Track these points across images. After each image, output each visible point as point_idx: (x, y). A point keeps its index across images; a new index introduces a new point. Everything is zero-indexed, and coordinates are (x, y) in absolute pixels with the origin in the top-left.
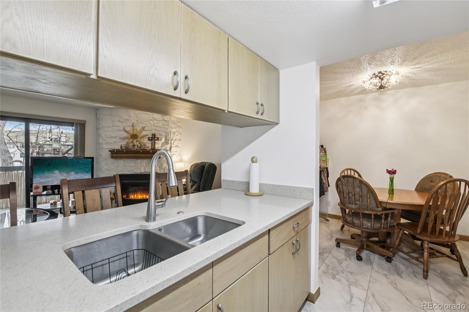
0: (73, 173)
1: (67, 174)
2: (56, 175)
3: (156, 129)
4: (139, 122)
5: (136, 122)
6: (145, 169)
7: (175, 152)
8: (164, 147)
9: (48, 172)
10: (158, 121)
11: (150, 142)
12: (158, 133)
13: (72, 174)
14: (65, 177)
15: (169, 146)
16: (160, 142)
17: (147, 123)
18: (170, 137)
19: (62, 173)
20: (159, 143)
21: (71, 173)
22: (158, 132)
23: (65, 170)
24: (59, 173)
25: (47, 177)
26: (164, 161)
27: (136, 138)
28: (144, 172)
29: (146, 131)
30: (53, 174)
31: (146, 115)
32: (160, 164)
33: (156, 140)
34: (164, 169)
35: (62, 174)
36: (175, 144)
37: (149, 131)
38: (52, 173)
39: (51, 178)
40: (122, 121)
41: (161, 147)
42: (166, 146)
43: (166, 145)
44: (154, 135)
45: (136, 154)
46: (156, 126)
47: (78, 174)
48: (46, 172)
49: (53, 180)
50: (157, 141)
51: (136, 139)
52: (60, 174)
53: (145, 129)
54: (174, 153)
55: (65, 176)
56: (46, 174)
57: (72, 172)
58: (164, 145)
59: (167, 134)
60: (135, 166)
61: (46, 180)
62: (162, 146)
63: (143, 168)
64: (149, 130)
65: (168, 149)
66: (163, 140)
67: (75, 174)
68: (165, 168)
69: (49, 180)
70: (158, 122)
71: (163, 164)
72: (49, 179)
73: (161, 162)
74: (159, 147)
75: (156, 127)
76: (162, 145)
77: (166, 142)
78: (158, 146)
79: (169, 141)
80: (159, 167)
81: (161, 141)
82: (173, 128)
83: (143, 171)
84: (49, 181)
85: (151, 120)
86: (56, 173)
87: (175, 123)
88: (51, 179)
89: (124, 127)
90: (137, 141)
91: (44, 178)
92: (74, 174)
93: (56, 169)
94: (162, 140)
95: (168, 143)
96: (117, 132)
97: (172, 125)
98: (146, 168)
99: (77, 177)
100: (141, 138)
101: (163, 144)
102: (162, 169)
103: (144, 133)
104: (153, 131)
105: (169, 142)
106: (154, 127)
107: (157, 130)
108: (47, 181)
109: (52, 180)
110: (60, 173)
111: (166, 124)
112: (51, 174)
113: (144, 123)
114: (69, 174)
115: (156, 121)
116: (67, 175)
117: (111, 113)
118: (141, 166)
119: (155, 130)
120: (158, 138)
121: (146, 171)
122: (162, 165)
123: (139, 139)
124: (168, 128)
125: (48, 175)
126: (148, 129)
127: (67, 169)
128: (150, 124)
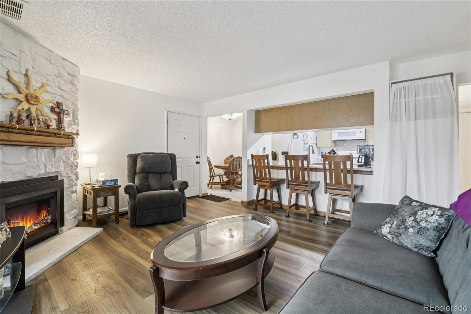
3: (61, 94)
4: (36, 71)
5: (32, 68)
6: (45, 166)
10: (65, 81)
12: (65, 102)
22: (64, 100)
26: (71, 153)
27: (37, 103)
28: (44, 174)
29: (47, 94)
37: (52, 95)
41: (68, 128)
42: (73, 128)
43: (74, 126)
44: (59, 104)
46: (62, 90)
50: (66, 116)
51: (37, 105)
59: (76, 108)
60: (26, 162)
62: (69, 125)
63: (43, 165)
64: (52, 93)
66: (71, 116)
68: (72, 163)
70: (65, 84)
73: (67, 154)
75: (62, 92)
77: (74, 121)
80: (64, 162)
81: (69, 118)
83: (43, 172)
85: (56, 75)
89: (8, 72)
90: (37, 109)
95: (76, 122)
98: (48, 166)
103: (44, 96)
104: (57, 97)
106: (58, 89)
107: (62, 97)
111: (74, 90)
113: (45, 77)
115: (62, 80)
119: (60, 96)
120: (65, 111)
123: (40, 106)
126: (51, 91)
128: (54, 82)
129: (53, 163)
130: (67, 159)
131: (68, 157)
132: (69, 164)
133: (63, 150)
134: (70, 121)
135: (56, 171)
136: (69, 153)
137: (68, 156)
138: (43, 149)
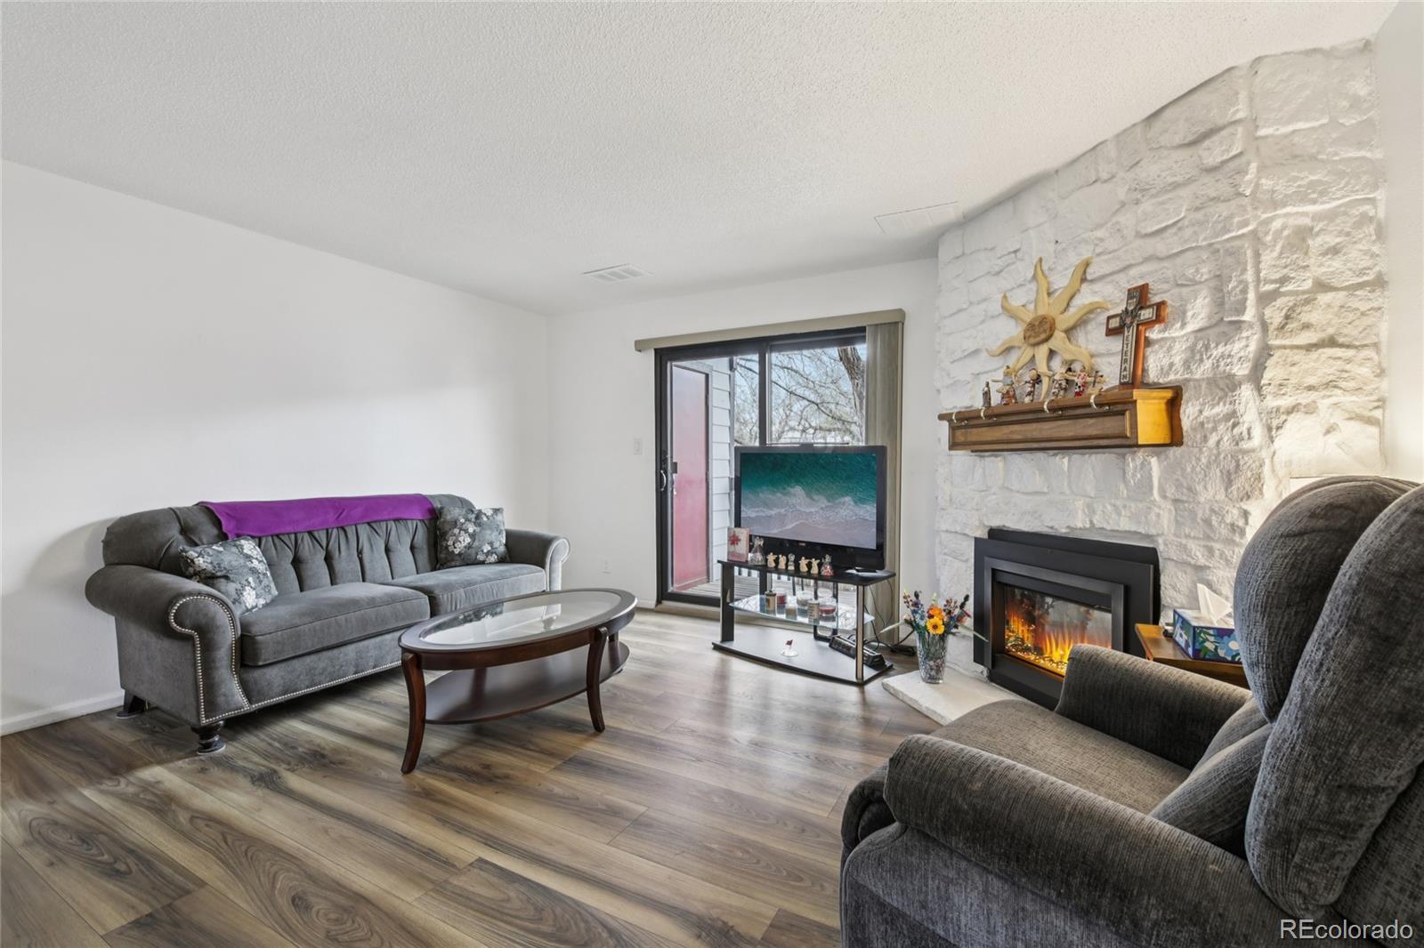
0: (848, 499)
1: (829, 501)
2: (794, 501)
3: (1150, 252)
4: (1064, 245)
5: (1051, 247)
6: (1091, 510)
7: (1310, 388)
8: (1208, 364)
9: (771, 488)
10: (1164, 191)
11: (1116, 344)
12: (1169, 273)
13: (844, 503)
14: (822, 508)
15: (1245, 346)
16: (1175, 332)
17: (1099, 233)
18: (1249, 276)
19: (815, 497)
20: (1174, 339)
21: (842, 500)
22: (1165, 264)
23: (824, 487)
24: (805, 495)
25: (767, 505)
26: (1209, 465)
27: (1043, 336)
28: (1085, 529)
29: (1097, 287)
30: (785, 494)
31: (1098, 185)
32: (1179, 486)
33: (1149, 323)
34: (1208, 522)
35: (812, 499)
36: (1306, 326)
37: (1116, 277)
38: (781, 493)
39: (778, 508)
40: (997, 269)
41: (1187, 365)
42: (1222, 356)
43: (1221, 349)
44: (1140, 295)
45: (1034, 426)
46: (1154, 234)
47: (864, 504)
48: (765, 488)
49: (786, 515)
50: (1157, 327)
51: (1046, 340)
52: (808, 500)
53: (1092, 272)
54: (1305, 398)
55: (823, 506)
56: (762, 493)
57: (847, 495)
58: (1207, 347)
59: (1229, 260)
60: (1045, 490)
61: (763, 514)
62: (1194, 354)
63: (1080, 504)
64: (1112, 274)
65: (1241, 370)
66: (1199, 311)
67: (855, 502)
68: (1212, 510)
69: (773, 513)
70: (1162, 203)
71: (1199, 488)
72: (772, 510)
73: (1183, 470)
74: (1171, 365)
75: (1153, 241)
76: (1192, 349)
77: (1225, 325)
78: (1166, 362)
79: (1241, 309)
80: (1176, 501)
81: (1183, 325)
82: (1275, 205)
83: (1080, 525)
84: (770, 517)
85: (1123, 205)
86: (795, 495)
87: (1313, 158)
88: (778, 510)
89: (1005, 297)
90: (1052, 353)
91: (758, 507)
92: (852, 503)
93: (798, 482)
94: (1189, 314)
95: (1238, 325)
96: (980, 327)
97: (1266, 183)
98: (1099, 508)
99: (862, 513)
100: (1069, 332)
101: (1197, 341)
102: (1193, 513)
103: (1086, 297)
104: (1133, 272)
105: (1249, 315)
106: (1139, 242)
107: (1156, 259)
108: (763, 517)
109: (779, 514)
110: (809, 495)
111: (1224, 188)
112: (779, 495)
113: (1085, 241)
114: (837, 501)
115: (1153, 196)
116: (830, 504)
117: (963, 246)
118: (1073, 492)
119: (1147, 260)
120: (1160, 306)
121: (1098, 521)
122: (1190, 489)
123: (1058, 340)
124: (1231, 217)
125: (770, 496)
126: (1107, 269)
127: (830, 484)
128: (1119, 230)
129: (1118, 503)
130: (1185, 491)
131: (1185, 485)
132: (1196, 515)
133: (1167, 457)
134: (1199, 335)
135: (1133, 529)
136: (1193, 468)
137: (1186, 478)
138: (1087, 456)
